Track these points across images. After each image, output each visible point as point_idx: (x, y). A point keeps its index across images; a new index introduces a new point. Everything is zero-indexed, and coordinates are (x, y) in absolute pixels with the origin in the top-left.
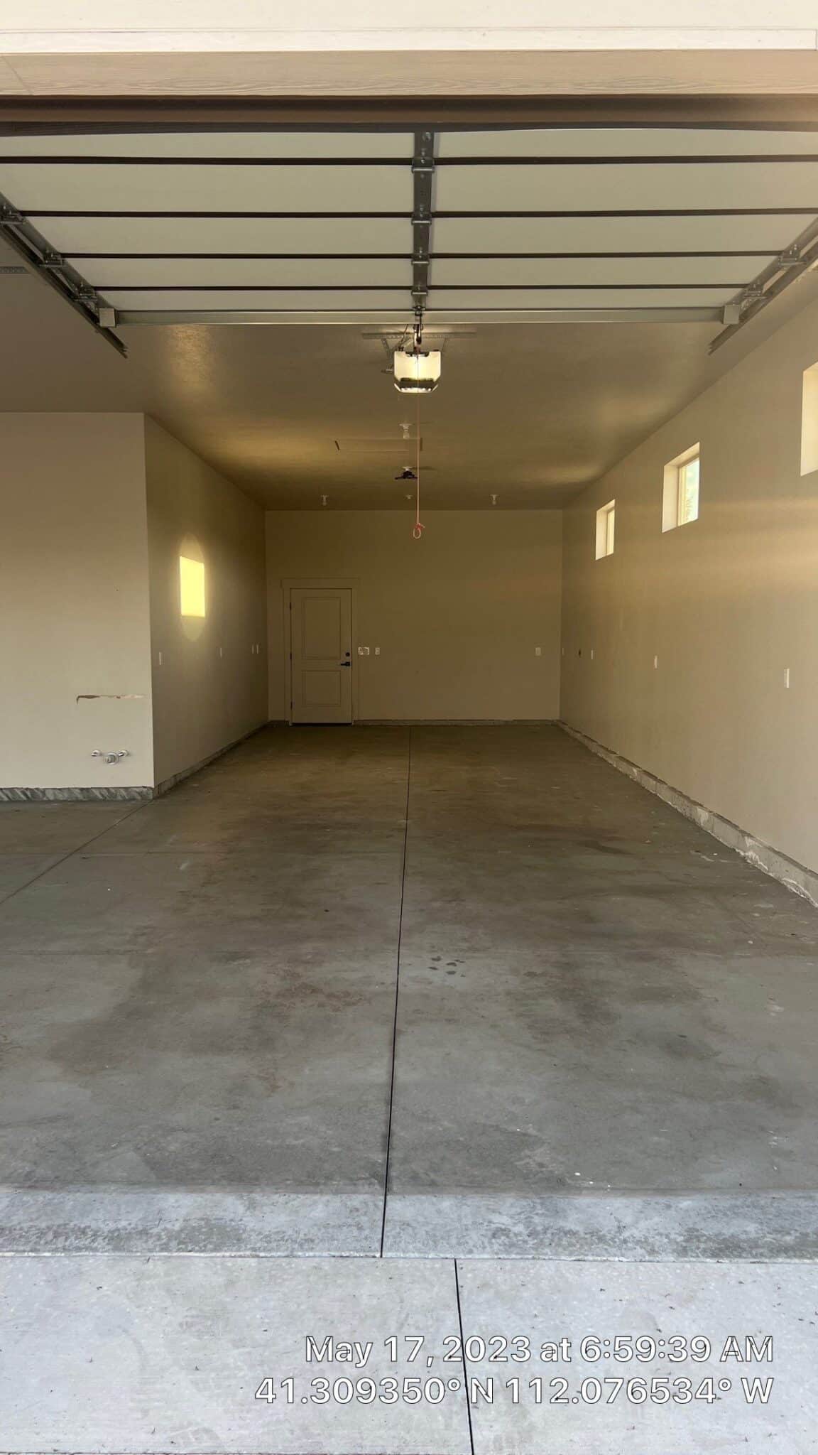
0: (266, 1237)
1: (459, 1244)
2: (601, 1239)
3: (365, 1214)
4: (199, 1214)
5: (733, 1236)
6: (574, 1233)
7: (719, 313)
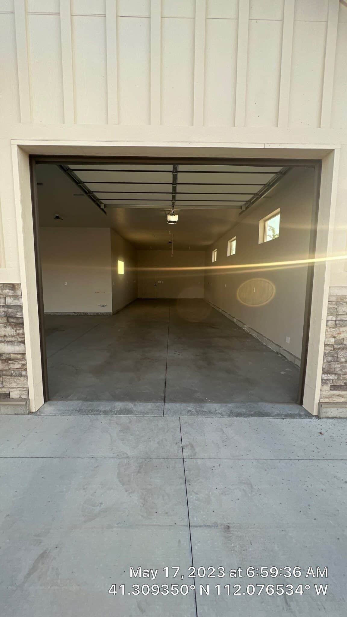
0: (138, 412)
1: (181, 414)
2: (211, 413)
3: (160, 407)
4: (123, 407)
5: (240, 412)
6: (205, 412)
7: (241, 207)
